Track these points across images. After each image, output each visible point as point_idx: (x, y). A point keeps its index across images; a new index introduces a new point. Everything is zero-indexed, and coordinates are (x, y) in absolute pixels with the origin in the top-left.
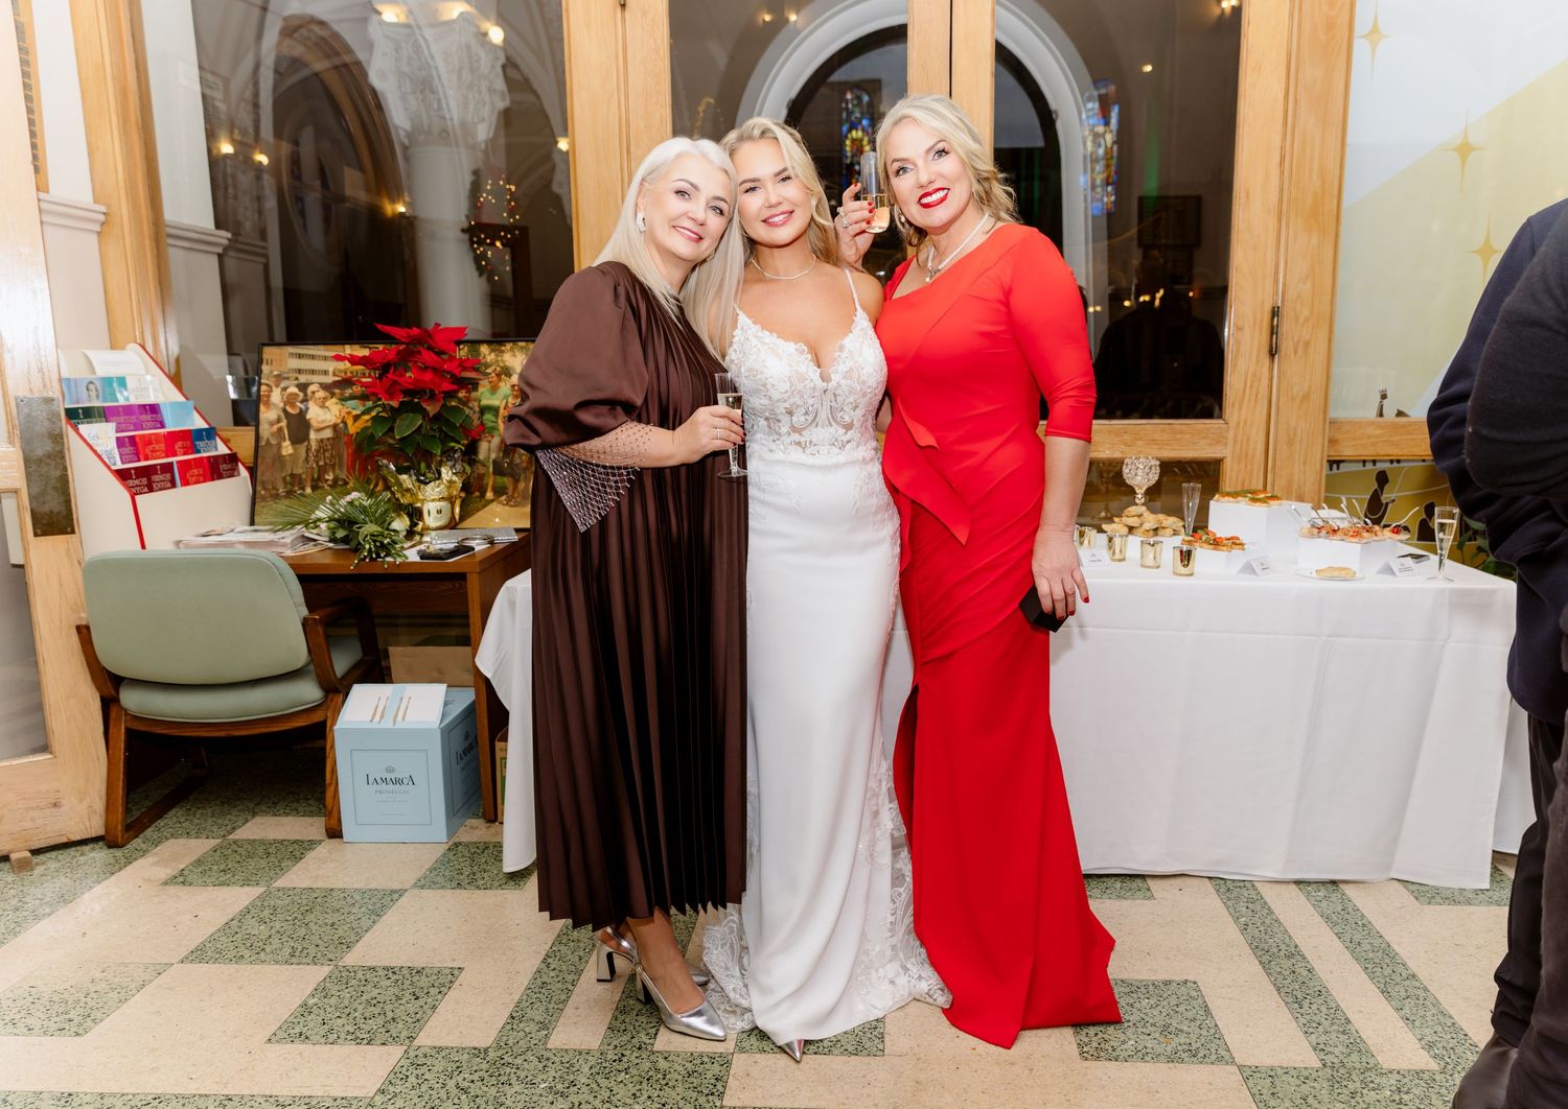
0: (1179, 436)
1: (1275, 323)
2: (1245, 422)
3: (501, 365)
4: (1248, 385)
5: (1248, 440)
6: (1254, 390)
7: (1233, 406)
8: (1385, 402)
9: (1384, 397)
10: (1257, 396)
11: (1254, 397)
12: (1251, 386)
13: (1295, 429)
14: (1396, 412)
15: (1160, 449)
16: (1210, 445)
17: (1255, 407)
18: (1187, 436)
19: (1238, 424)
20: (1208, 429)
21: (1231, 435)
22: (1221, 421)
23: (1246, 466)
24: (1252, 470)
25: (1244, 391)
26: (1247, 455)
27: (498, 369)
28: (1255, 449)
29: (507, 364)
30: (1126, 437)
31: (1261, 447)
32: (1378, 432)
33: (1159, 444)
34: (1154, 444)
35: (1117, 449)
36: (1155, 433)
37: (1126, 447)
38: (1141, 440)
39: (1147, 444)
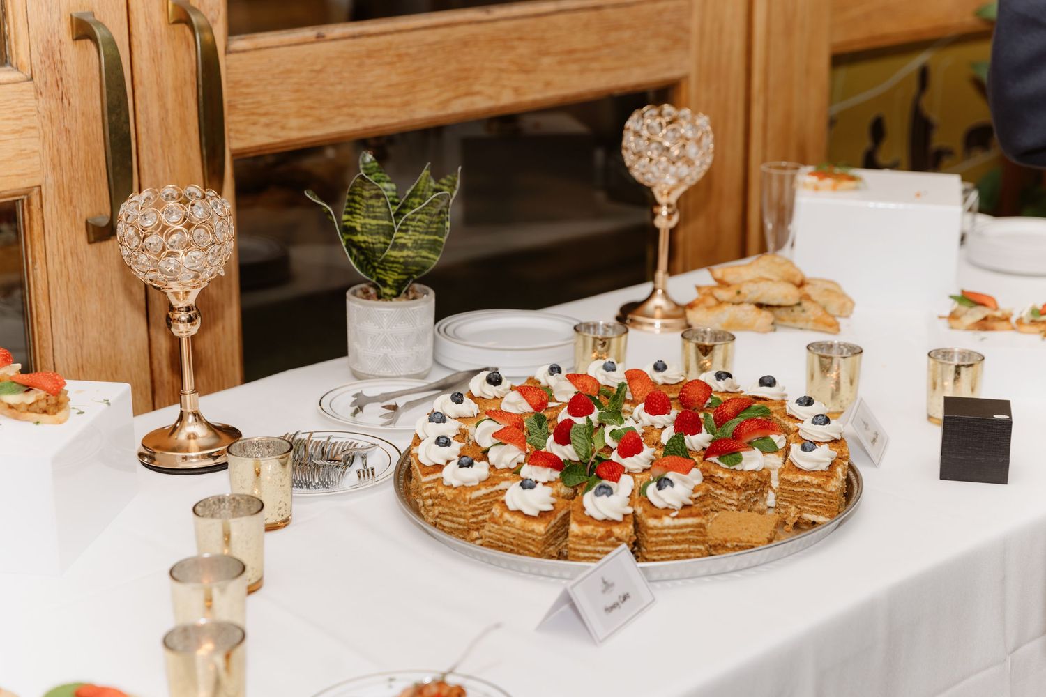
0: (613, 37)
5: (721, 30)
18: (627, 34)
24: (727, 98)
30: (523, 49)
33: (581, 59)
34: (573, 62)
35: (507, 82)
36: (573, 33)
37: (523, 76)
38: (549, 54)
39: (559, 63)
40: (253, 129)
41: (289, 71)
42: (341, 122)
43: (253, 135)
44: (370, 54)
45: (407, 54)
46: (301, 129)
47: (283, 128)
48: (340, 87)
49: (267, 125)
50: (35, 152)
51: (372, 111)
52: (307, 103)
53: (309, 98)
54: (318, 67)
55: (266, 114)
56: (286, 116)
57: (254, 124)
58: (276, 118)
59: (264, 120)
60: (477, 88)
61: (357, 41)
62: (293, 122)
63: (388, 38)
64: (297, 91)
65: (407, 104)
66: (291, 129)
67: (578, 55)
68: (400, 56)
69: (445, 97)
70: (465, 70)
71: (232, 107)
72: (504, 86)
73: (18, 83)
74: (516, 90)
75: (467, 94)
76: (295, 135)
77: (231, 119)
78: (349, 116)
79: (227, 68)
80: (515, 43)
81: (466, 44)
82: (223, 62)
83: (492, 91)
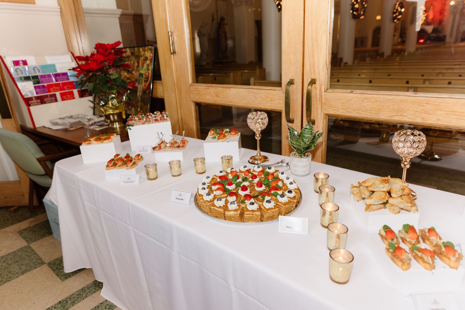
15: (458, 119)
27: (144, 58)
29: (146, 56)
30: (428, 107)
33: (459, 115)
34: (454, 115)
35: (419, 116)
36: (455, 106)
37: (427, 115)
38: (441, 111)
39: (446, 114)
40: (329, 110)
41: (341, 99)
42: (354, 114)
43: (330, 111)
44: (366, 99)
45: (379, 101)
46: (343, 113)
47: (338, 111)
48: (355, 105)
49: (333, 110)
50: (282, 104)
51: (365, 113)
52: (345, 107)
53: (346, 106)
54: (349, 99)
55: (333, 107)
56: (339, 109)
57: (330, 109)
58: (336, 109)
59: (333, 108)
60: (405, 115)
61: (362, 94)
62: (341, 111)
63: (373, 95)
64: (342, 104)
65: (377, 114)
67: (457, 113)
68: (376, 101)
69: (392, 114)
70: (401, 109)
71: (325, 104)
72: (417, 116)
73: (280, 90)
74: (423, 119)
75: (401, 116)
76: (341, 114)
77: (324, 106)
78: (358, 113)
79: (325, 95)
80: (425, 105)
81: (403, 101)
82: (323, 93)
83: (411, 117)
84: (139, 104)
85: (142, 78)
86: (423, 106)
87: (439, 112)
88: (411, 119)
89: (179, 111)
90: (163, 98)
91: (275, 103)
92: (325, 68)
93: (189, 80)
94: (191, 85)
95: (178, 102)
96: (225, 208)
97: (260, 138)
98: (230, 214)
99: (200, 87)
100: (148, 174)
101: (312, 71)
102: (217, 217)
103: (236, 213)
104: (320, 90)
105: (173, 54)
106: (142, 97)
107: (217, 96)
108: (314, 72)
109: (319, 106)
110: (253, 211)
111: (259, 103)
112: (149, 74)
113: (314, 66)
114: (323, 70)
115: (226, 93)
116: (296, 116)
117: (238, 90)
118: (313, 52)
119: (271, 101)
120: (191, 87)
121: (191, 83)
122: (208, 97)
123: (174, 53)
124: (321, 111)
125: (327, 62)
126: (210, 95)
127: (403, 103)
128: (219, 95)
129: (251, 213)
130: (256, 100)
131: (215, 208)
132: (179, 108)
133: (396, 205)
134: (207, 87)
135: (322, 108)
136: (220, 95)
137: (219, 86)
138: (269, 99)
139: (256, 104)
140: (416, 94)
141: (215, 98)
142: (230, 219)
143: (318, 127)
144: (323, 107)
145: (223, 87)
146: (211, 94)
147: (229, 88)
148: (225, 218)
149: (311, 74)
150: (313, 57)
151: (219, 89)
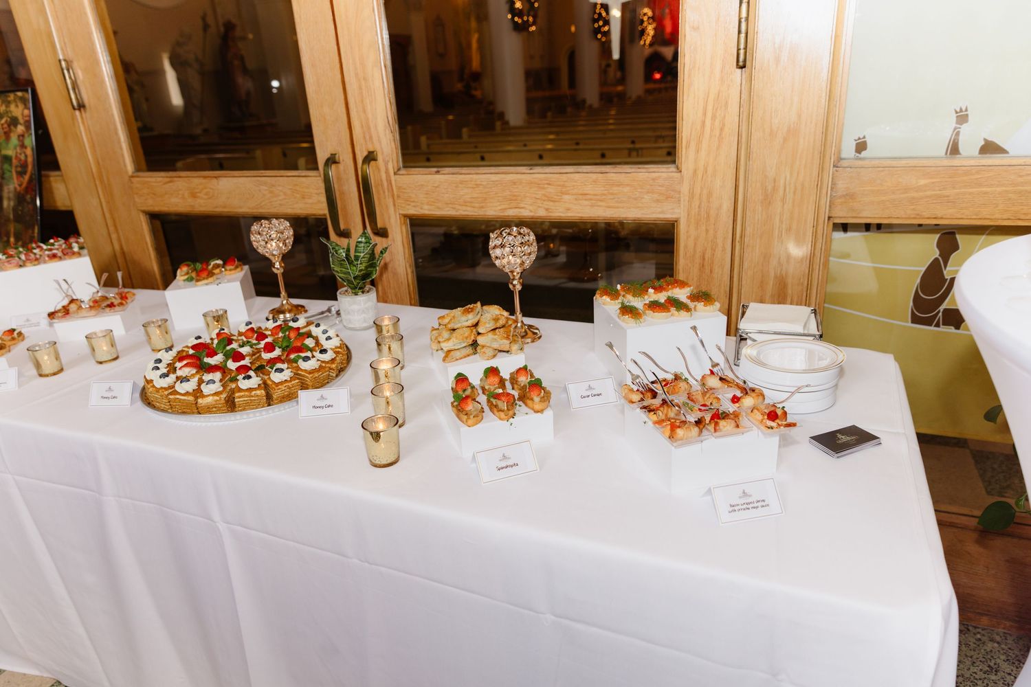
0: (615, 190)
1: (744, 15)
2: (706, 170)
3: (10, 115)
4: (709, 115)
5: (710, 194)
6: (717, 122)
7: (688, 147)
8: (964, 129)
9: (962, 117)
10: (722, 130)
11: (717, 133)
12: (714, 117)
13: (775, 181)
14: (983, 143)
15: (592, 206)
16: (658, 201)
17: (718, 148)
18: (626, 189)
19: (695, 171)
20: (653, 179)
21: (685, 189)
22: (672, 168)
23: (707, 231)
24: (715, 237)
25: (703, 123)
26: (708, 217)
27: (9, 119)
28: (720, 207)
29: (13, 114)
30: (551, 190)
31: (727, 205)
32: (922, 182)
33: (591, 199)
34: (586, 200)
35: (541, 205)
36: (585, 185)
37: (552, 203)
38: (569, 194)
39: (576, 199)
40: (408, 207)
41: (422, 185)
42: (449, 211)
43: (408, 209)
44: (461, 182)
45: (481, 185)
46: (429, 210)
47: (421, 209)
48: (447, 195)
49: (414, 206)
50: (324, 202)
51: (464, 208)
52: (432, 200)
53: (432, 198)
54: (436, 185)
55: (413, 202)
56: (422, 204)
57: (409, 205)
58: (418, 204)
59: (413, 204)
60: (522, 205)
61: (454, 176)
62: (426, 207)
63: (471, 176)
64: (427, 194)
65: (482, 207)
66: (425, 210)
67: (589, 197)
68: (477, 185)
69: (503, 207)
70: (515, 196)
71: (398, 197)
72: (539, 207)
73: (316, 176)
74: (547, 210)
75: (516, 208)
76: (427, 212)
77: (399, 201)
78: (453, 208)
79: (395, 181)
80: (546, 186)
81: (515, 183)
82: (393, 178)
83: (531, 208)
84: (12, 228)
85: (11, 165)
86: (544, 188)
87: (566, 197)
88: (531, 211)
89: (114, 236)
90: (70, 209)
91: (310, 201)
92: (388, 132)
93: (125, 166)
94: (132, 177)
95: (108, 215)
96: (198, 393)
97: (282, 271)
98: (207, 401)
99: (153, 180)
100: (38, 365)
101: (368, 137)
102: (184, 413)
103: (218, 398)
104: (387, 172)
105: (79, 109)
106: (15, 210)
107: (194, 195)
108: (371, 138)
109: (391, 200)
110: (250, 390)
111: (281, 205)
112: (26, 156)
113: (369, 128)
114: (385, 134)
115: (213, 189)
116: (352, 225)
117: (235, 180)
118: (362, 101)
119: (303, 198)
120: (133, 179)
121: (133, 173)
122: (174, 200)
123: (81, 106)
124: (395, 211)
125: (390, 119)
126: (178, 194)
127: (515, 186)
128: (197, 193)
129: (247, 393)
130: (275, 199)
131: (178, 396)
132: (112, 229)
133: (488, 345)
134: (168, 179)
135: (394, 205)
136: (200, 192)
137: (196, 175)
138: (298, 196)
139: (275, 207)
140: (531, 169)
141: (190, 201)
142: (209, 410)
143: (394, 241)
144: (396, 204)
145: (205, 177)
146: (180, 192)
147: (216, 177)
148: (199, 411)
149: (366, 141)
150: (364, 111)
151: (196, 181)
